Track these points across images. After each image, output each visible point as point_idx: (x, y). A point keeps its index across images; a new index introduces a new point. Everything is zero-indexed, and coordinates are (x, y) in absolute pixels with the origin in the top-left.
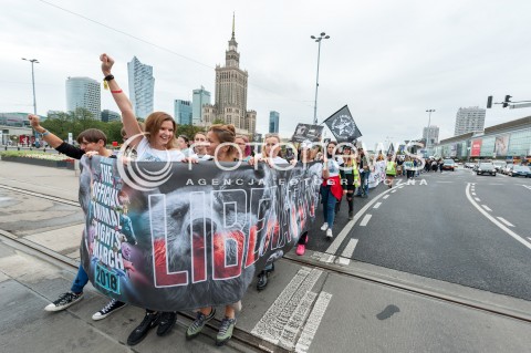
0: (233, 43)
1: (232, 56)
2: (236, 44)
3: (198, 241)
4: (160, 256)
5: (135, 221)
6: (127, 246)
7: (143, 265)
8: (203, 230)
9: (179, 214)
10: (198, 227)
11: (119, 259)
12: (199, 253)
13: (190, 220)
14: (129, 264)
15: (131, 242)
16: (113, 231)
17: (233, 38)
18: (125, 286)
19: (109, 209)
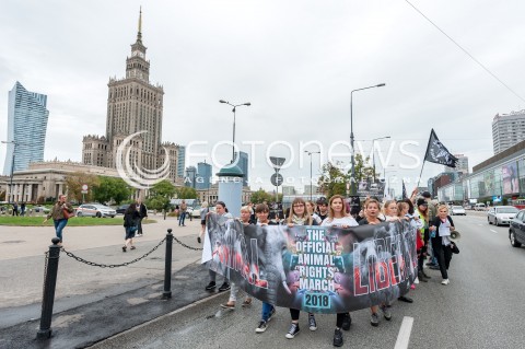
0: (139, 46)
1: (138, 64)
2: (143, 50)
3: (370, 268)
4: (357, 277)
5: (345, 259)
6: (338, 274)
7: (348, 285)
8: (372, 261)
9: (364, 253)
10: (370, 260)
11: (332, 284)
12: (371, 275)
13: (367, 257)
14: (339, 286)
15: (342, 271)
16: (325, 269)
17: (139, 40)
18: (334, 301)
19: (324, 255)
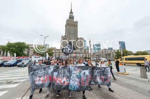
0: (71, 13)
1: (71, 17)
3: (87, 78)
5: (79, 75)
6: (78, 79)
7: (80, 83)
9: (84, 73)
10: (87, 76)
11: (76, 83)
12: (87, 80)
13: (85, 74)
14: (78, 83)
15: (78, 78)
16: (74, 78)
17: (71, 11)
18: (77, 88)
19: (74, 74)
